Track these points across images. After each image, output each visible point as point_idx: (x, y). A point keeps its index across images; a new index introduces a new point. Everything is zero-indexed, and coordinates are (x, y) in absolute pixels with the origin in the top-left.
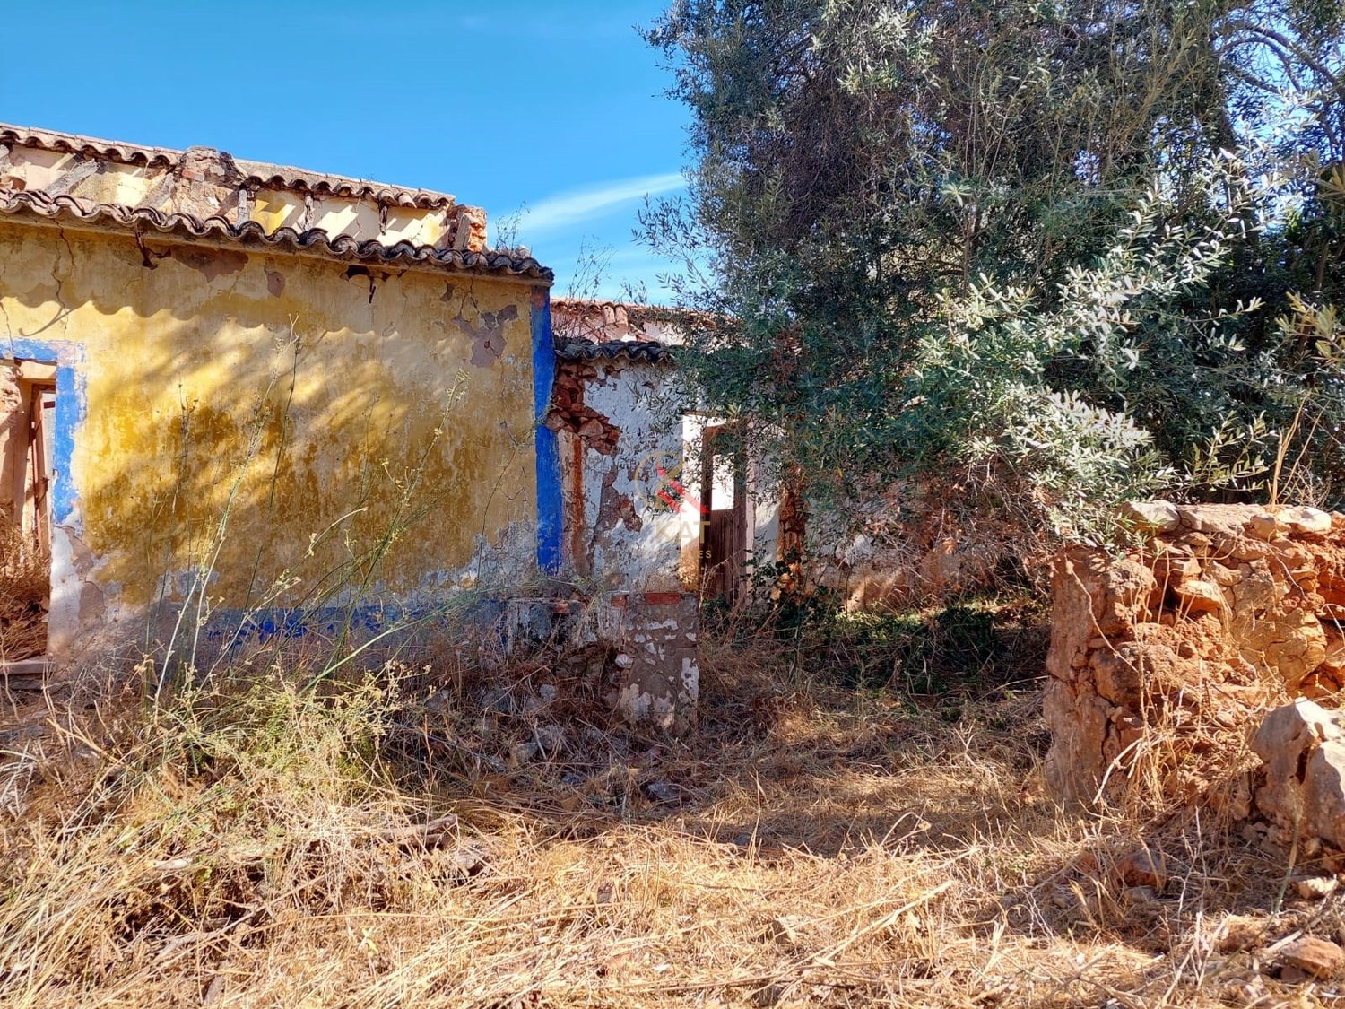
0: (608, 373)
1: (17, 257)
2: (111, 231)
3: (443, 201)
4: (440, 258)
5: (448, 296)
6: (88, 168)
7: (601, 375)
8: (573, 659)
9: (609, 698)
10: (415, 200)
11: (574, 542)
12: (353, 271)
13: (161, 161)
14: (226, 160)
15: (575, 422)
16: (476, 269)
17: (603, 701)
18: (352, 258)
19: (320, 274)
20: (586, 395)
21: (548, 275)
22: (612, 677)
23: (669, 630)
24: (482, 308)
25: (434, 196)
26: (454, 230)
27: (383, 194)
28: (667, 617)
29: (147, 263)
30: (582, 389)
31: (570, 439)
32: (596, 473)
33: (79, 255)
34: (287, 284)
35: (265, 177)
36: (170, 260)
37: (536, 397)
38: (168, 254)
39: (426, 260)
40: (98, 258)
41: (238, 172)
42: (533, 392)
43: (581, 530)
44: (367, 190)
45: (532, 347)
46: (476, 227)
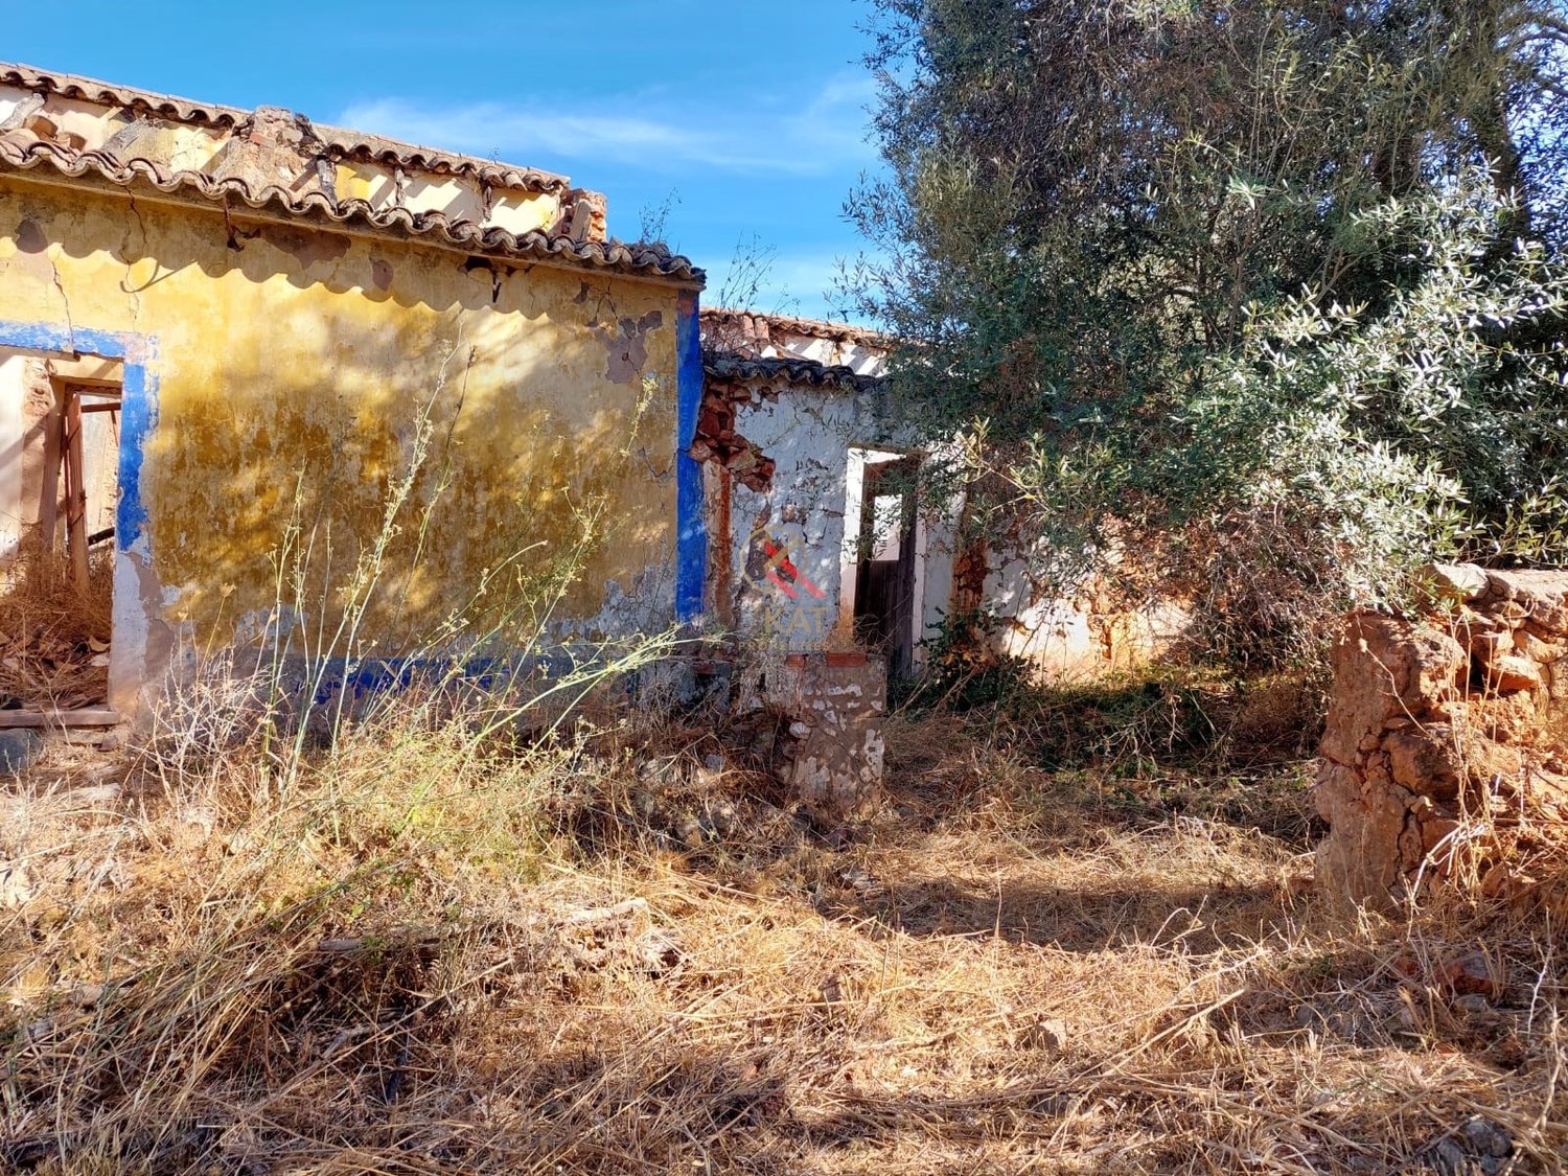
0: (763, 395)
1: (79, 230)
2: (192, 205)
3: (557, 183)
4: (577, 251)
5: (582, 298)
6: (140, 128)
7: (756, 398)
8: (740, 727)
9: (785, 771)
10: (525, 180)
11: (718, 593)
12: (473, 264)
13: (226, 121)
14: (306, 129)
15: (723, 453)
16: (618, 266)
17: (775, 775)
18: (474, 247)
19: (435, 265)
20: (737, 420)
21: (699, 277)
22: (786, 750)
23: (852, 697)
24: (621, 313)
25: (546, 177)
26: (569, 218)
27: (489, 173)
28: (850, 682)
29: (232, 244)
30: (733, 414)
31: (717, 472)
32: (746, 513)
33: (153, 231)
34: (396, 276)
35: (348, 146)
36: (259, 241)
37: (681, 421)
38: (257, 234)
39: (560, 253)
40: (175, 235)
41: (316, 138)
42: (677, 415)
43: (726, 579)
44: (468, 166)
45: (677, 362)
46: (597, 216)
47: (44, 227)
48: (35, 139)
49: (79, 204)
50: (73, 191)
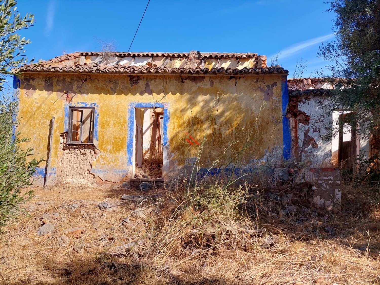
0: (306, 99)
1: (155, 83)
2: (175, 75)
3: (254, 55)
4: (255, 71)
5: (257, 82)
6: (168, 60)
7: (304, 100)
8: (297, 187)
9: (310, 199)
10: (246, 56)
11: (295, 152)
12: (231, 78)
13: (184, 56)
14: (199, 53)
15: (295, 115)
16: (265, 73)
17: (308, 200)
18: (231, 74)
19: (223, 79)
20: (299, 107)
21: (287, 72)
22: (311, 193)
23: (330, 180)
25: (251, 54)
26: (257, 63)
27: (238, 56)
28: (329, 176)
29: (182, 82)
30: (298, 105)
31: (294, 120)
32: (302, 130)
33: (168, 81)
34: (215, 83)
35: (208, 56)
36: (187, 80)
37: (283, 108)
38: (187, 79)
39: (251, 72)
40: (172, 82)
41: (201, 56)
42: (282, 107)
43: (297, 148)
44: (234, 55)
45: (281, 94)
46: (264, 61)
47: (150, 84)
48: (148, 66)
49: (155, 78)
50: (154, 76)
